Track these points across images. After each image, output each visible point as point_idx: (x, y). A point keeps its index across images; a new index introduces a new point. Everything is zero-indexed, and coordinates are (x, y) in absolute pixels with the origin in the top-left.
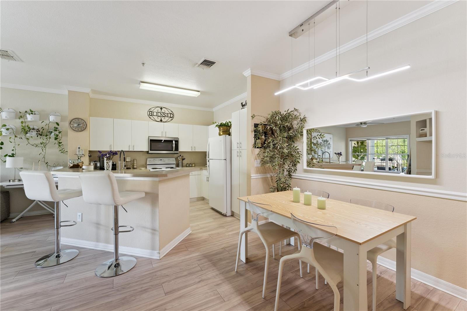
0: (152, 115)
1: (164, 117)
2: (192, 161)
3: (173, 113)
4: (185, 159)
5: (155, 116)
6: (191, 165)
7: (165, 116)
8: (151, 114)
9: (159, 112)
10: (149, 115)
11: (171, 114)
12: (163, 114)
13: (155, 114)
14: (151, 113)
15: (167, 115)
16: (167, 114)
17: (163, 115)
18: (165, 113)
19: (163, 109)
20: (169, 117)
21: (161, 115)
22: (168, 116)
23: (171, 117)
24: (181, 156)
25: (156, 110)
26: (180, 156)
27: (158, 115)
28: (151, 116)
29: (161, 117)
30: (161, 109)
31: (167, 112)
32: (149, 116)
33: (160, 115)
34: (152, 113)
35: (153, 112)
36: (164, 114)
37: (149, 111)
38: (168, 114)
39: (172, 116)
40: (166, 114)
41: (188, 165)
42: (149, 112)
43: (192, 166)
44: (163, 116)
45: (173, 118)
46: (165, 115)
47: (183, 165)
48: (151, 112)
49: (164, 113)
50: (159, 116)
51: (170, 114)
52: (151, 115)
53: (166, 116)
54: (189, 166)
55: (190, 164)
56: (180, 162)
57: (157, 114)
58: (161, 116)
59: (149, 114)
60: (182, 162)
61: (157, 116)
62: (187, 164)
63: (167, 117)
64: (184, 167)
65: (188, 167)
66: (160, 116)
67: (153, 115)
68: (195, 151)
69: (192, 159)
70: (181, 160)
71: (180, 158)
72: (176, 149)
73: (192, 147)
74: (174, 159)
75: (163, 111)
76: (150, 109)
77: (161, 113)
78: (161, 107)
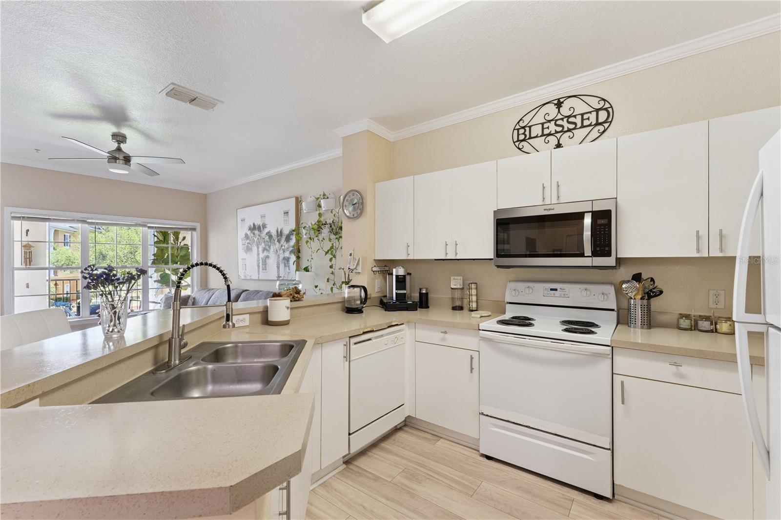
0: (528, 137)
1: (569, 130)
3: (607, 105)
4: (661, 292)
5: (537, 137)
6: (705, 325)
7: (572, 126)
8: (522, 137)
9: (549, 121)
10: (518, 141)
11: (597, 111)
12: (564, 123)
13: (537, 130)
14: (522, 131)
15: (583, 120)
16: (582, 115)
17: (567, 126)
18: (575, 116)
19: (568, 104)
20: (590, 125)
21: (559, 129)
22: (586, 123)
23: (598, 124)
24: (643, 278)
25: (540, 119)
26: (637, 277)
27: (546, 132)
28: (523, 143)
29: (558, 135)
30: (559, 104)
31: (581, 109)
32: (517, 144)
33: (552, 128)
34: (527, 133)
35: (530, 127)
36: (571, 120)
37: (518, 127)
38: (586, 116)
39: (603, 116)
40: (578, 120)
41: (686, 323)
42: (518, 130)
43: (715, 332)
44: (566, 129)
45: (606, 125)
46: (575, 124)
48: (523, 128)
49: (569, 117)
50: (550, 134)
51: (594, 113)
52: (524, 140)
53: (579, 125)
54: (694, 327)
55: (702, 318)
56: (636, 305)
57: (543, 129)
58: (557, 132)
59: (515, 139)
60: (649, 305)
61: (543, 135)
62: (682, 316)
63: (583, 126)
64: (662, 327)
66: (553, 132)
67: (530, 138)
68: (721, 255)
69: (717, 296)
70: (640, 297)
71: (632, 290)
72: (598, 249)
73: (698, 237)
74: (611, 290)
75: (565, 110)
76: (521, 120)
77: (557, 120)
78: (559, 99)
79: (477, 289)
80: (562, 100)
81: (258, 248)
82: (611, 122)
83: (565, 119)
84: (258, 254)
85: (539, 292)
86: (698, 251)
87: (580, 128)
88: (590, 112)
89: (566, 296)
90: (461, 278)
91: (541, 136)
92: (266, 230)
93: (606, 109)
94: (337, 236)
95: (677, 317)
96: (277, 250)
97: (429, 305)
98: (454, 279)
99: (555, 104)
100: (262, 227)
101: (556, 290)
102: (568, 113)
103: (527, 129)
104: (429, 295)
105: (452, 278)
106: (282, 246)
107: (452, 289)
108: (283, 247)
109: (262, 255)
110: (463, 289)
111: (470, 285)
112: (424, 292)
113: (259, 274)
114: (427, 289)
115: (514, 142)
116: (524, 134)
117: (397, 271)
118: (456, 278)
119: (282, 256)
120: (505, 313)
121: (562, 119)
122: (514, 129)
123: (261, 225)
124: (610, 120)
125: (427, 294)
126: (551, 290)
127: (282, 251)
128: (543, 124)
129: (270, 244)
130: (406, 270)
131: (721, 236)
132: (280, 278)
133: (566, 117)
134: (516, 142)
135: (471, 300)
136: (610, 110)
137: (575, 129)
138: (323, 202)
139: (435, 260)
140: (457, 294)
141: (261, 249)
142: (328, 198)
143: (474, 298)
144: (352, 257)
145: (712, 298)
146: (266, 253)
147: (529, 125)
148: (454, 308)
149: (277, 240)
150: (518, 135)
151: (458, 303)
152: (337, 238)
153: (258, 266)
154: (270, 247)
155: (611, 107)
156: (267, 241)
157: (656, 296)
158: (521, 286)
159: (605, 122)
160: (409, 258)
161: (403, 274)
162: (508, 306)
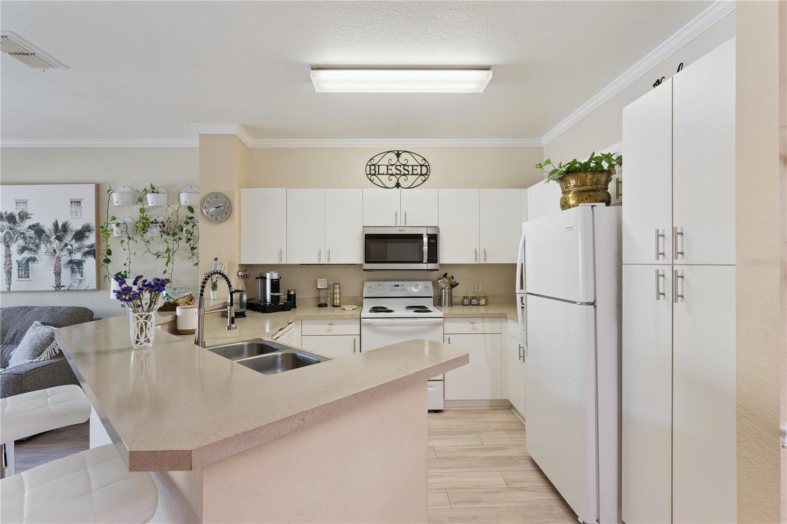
0: (377, 173)
1: (404, 175)
2: (478, 288)
3: (427, 164)
4: (458, 284)
5: (383, 174)
6: (474, 301)
7: (406, 172)
8: (373, 172)
9: (392, 165)
10: (370, 174)
11: (421, 166)
12: (401, 169)
13: (383, 170)
14: (373, 167)
15: (413, 170)
16: (413, 166)
17: (403, 171)
18: (408, 166)
19: (404, 156)
20: (417, 174)
21: (398, 172)
22: (415, 172)
23: (421, 175)
24: (448, 276)
25: (385, 161)
26: (445, 275)
27: (390, 172)
28: (374, 177)
29: (398, 176)
30: (398, 155)
31: (412, 162)
32: (369, 176)
33: (394, 171)
34: (377, 170)
35: (379, 166)
36: (406, 167)
37: (369, 164)
38: (415, 168)
39: (424, 170)
40: (410, 169)
41: (466, 301)
42: (370, 166)
43: (478, 305)
44: (402, 173)
45: (426, 176)
46: (408, 171)
47: (454, 300)
48: (374, 165)
49: (405, 165)
50: (392, 175)
51: (419, 167)
52: (374, 175)
53: (411, 173)
54: (470, 304)
55: (473, 298)
56: (445, 293)
57: (388, 169)
58: (397, 174)
59: (368, 173)
60: (451, 292)
61: (387, 174)
62: (465, 297)
63: (413, 174)
64: (456, 304)
65: (466, 305)
66: (394, 173)
67: (379, 174)
68: (485, 263)
69: (478, 285)
70: (447, 288)
71: (443, 283)
72: (430, 258)
73: (476, 252)
74: (430, 284)
75: (402, 160)
76: (372, 159)
77: (397, 166)
78: (398, 151)
79: (339, 288)
80: (400, 152)
81: (8, 246)
82: (429, 175)
83: (402, 166)
84: (8, 256)
85: (386, 288)
86: (476, 260)
87: (412, 174)
88: (417, 166)
89: (404, 290)
90: (326, 280)
91: (386, 174)
92: (29, 222)
93: (426, 166)
94: (175, 237)
95: (462, 298)
96: (54, 251)
97: (296, 305)
98: (321, 281)
99: (396, 154)
100: (17, 218)
101: (398, 286)
102: (404, 163)
103: (377, 167)
104: (296, 297)
105: (319, 280)
106: (66, 245)
107: (318, 289)
108: (69, 247)
109: (16, 257)
110: (327, 289)
111: (335, 285)
112: (292, 293)
113: (10, 284)
114: (295, 291)
115: (367, 175)
116: (374, 170)
117: (271, 275)
118: (322, 280)
119: (65, 258)
120: (362, 306)
121: (400, 166)
122: (367, 165)
123: (16, 213)
124: (428, 174)
125: (294, 295)
126: (395, 286)
127: (65, 252)
128: (387, 166)
129: (37, 241)
130: (279, 275)
131: (485, 252)
132: (62, 289)
133: (403, 165)
134: (369, 174)
135: (335, 297)
136: (428, 167)
137: (408, 174)
138: (150, 197)
139: (300, 264)
140: (322, 294)
141: (14, 248)
142: (158, 193)
143: (338, 296)
144: (218, 261)
145: (476, 286)
146: (27, 254)
147: (378, 164)
148: (320, 306)
149: (54, 237)
150: (370, 170)
151: (322, 301)
152: (174, 240)
153: (9, 273)
154: (37, 246)
155: (429, 165)
156: (30, 238)
157: (455, 286)
158: (374, 284)
159: (425, 174)
160: (281, 263)
161: (277, 278)
162: (364, 300)
